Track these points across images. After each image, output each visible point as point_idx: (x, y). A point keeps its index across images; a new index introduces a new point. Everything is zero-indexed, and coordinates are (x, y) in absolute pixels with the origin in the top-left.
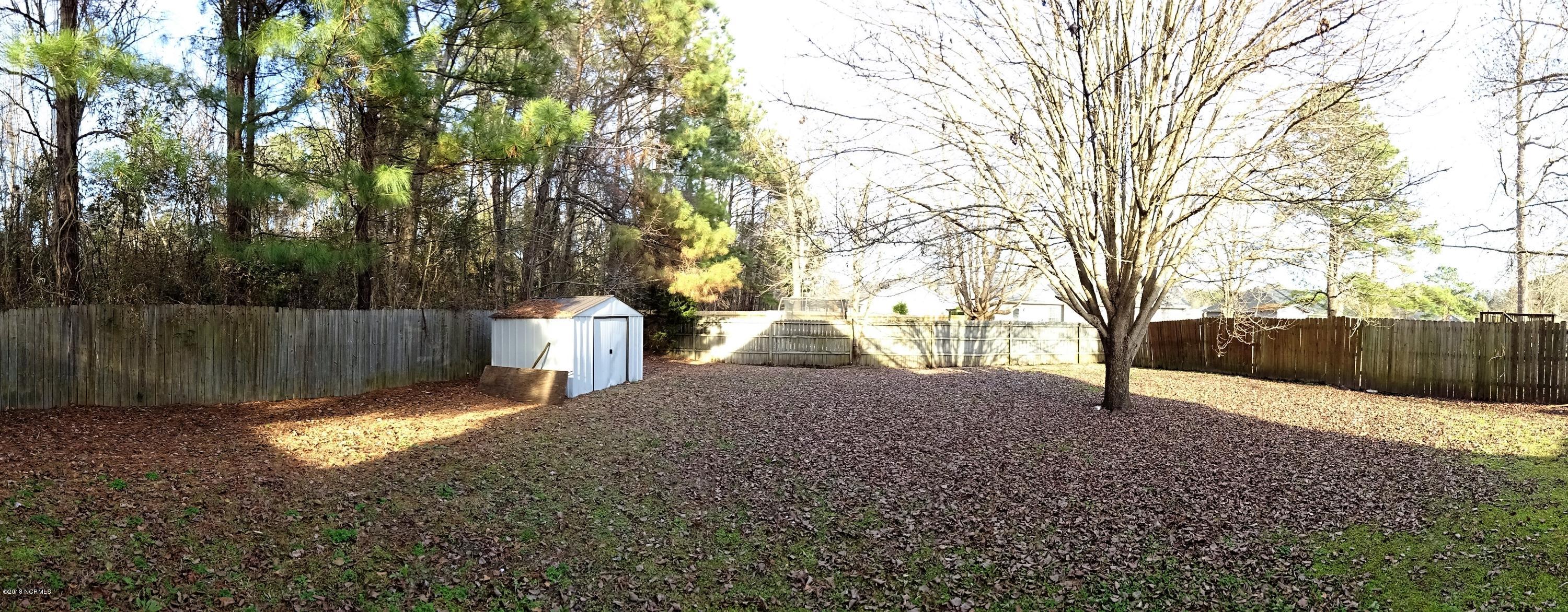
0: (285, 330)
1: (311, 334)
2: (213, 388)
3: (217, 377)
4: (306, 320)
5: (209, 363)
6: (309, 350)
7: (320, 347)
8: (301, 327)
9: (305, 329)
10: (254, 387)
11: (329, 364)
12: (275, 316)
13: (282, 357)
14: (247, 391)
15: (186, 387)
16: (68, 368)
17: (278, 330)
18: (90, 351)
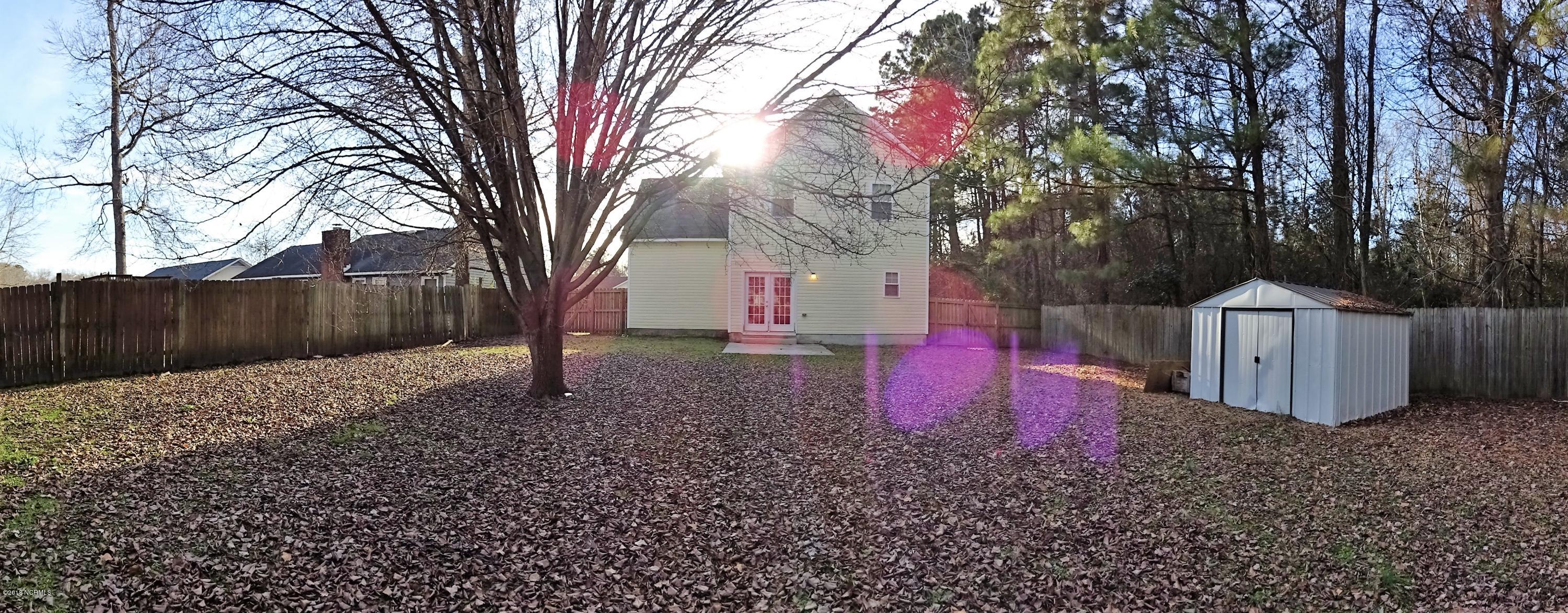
0: (1167, 322)
5: (1133, 338)
17: (1163, 321)
18: (1092, 328)
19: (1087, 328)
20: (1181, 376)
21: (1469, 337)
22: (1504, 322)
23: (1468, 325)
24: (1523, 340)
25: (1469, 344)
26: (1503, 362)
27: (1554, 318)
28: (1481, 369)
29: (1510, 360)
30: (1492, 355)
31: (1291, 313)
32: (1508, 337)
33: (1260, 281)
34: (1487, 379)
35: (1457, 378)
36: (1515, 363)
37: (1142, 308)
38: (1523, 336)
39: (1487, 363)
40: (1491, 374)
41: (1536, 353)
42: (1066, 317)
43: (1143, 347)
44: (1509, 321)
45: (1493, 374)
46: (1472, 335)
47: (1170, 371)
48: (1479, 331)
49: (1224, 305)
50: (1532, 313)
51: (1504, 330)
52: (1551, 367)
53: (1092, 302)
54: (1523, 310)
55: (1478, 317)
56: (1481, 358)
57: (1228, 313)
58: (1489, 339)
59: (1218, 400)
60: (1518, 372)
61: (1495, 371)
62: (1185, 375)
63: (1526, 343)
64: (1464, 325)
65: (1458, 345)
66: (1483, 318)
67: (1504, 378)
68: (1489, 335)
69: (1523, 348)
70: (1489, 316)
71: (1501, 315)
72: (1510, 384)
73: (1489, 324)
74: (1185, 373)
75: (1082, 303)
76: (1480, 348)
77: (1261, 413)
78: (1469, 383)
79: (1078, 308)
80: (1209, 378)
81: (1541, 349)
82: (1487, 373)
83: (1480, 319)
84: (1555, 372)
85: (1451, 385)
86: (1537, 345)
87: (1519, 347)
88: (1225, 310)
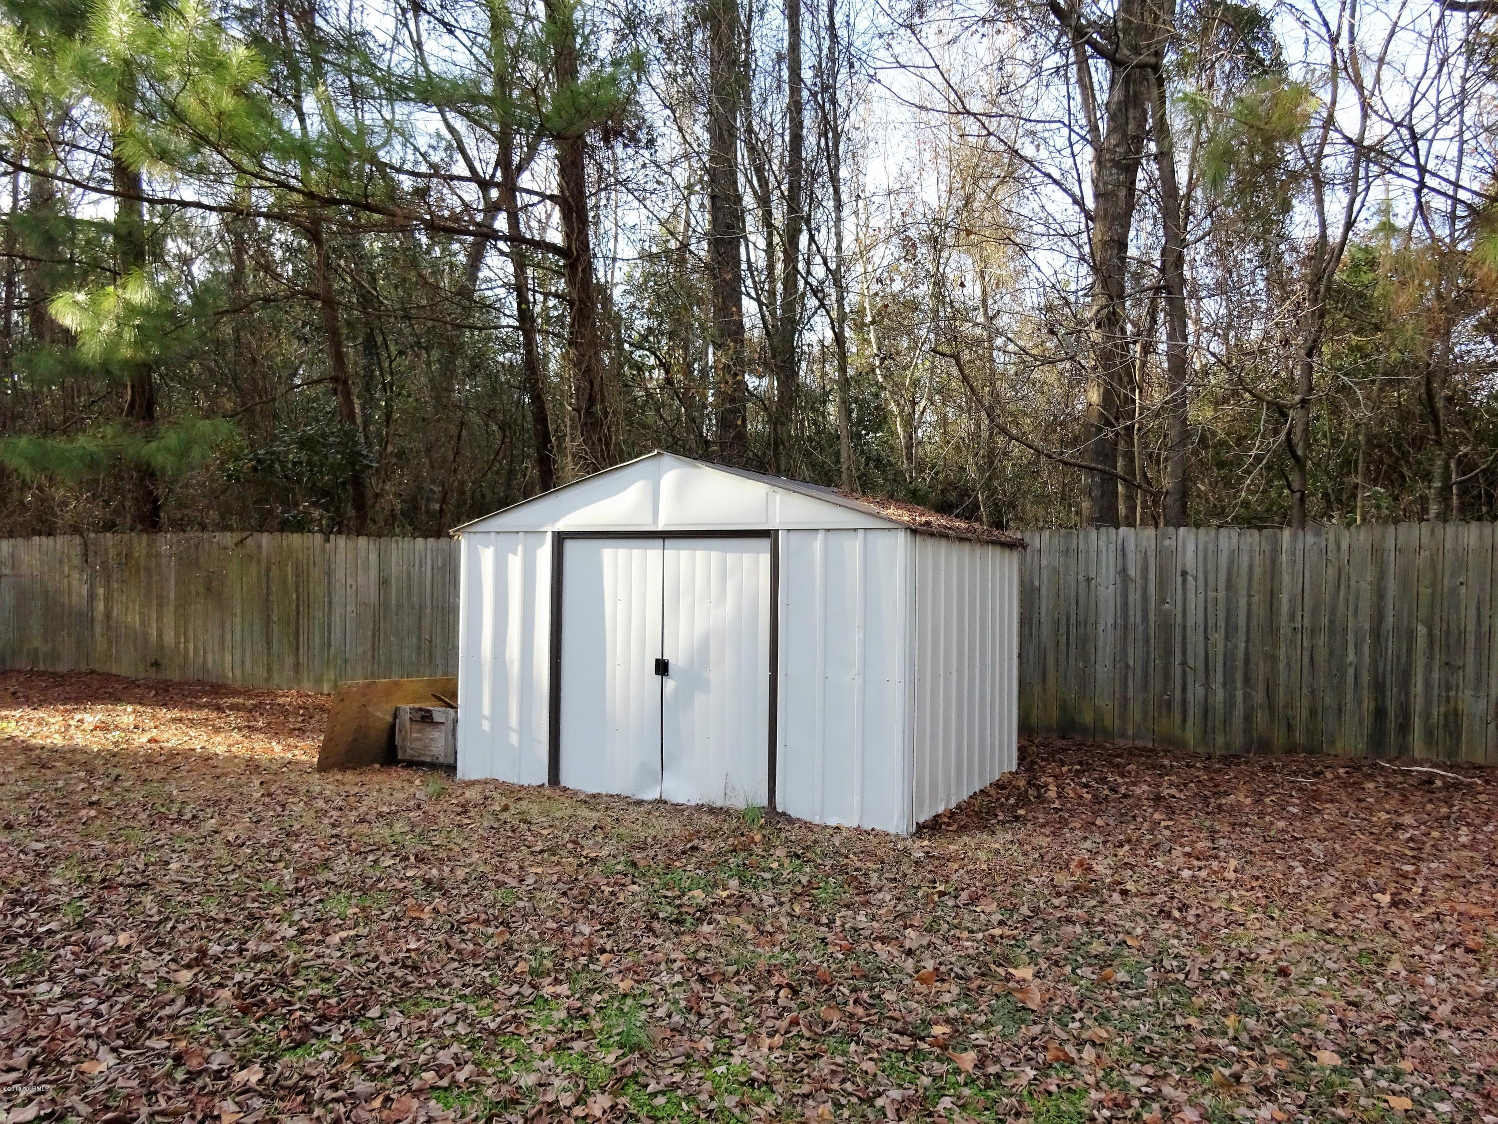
0: (340, 574)
1: (384, 582)
2: (243, 662)
3: (248, 645)
4: (373, 557)
5: (238, 620)
6: (382, 610)
7: (399, 606)
8: (366, 569)
9: (373, 573)
10: (297, 666)
11: (415, 640)
12: (323, 550)
13: (337, 619)
14: (289, 672)
15: (210, 657)
16: (86, 620)
17: (329, 573)
18: (108, 598)
19: (92, 596)
20: (426, 718)
21: (1134, 598)
22: (1231, 563)
23: (1132, 572)
24: (1285, 609)
25: (1135, 617)
26: (1229, 657)
27: (1377, 552)
28: (1167, 677)
29: (1247, 660)
30: (1195, 641)
31: (766, 543)
32: (1243, 602)
33: (668, 459)
34: (1184, 702)
35: (1105, 701)
36: (1261, 668)
37: (265, 539)
38: (1284, 597)
39: (1184, 663)
40: (1196, 692)
41: (1322, 640)
42: (24, 569)
43: (269, 642)
44: (1245, 561)
45: (1200, 691)
46: (1145, 597)
47: (389, 707)
48: (1162, 585)
49: (563, 525)
50: (1310, 539)
51: (1230, 585)
52: (1365, 679)
53: (110, 527)
54: (1287, 533)
55: (1159, 552)
56: (1168, 652)
57: (570, 546)
58: (1191, 606)
59: (544, 778)
60: (1269, 691)
61: (1207, 685)
62: (437, 717)
63: (1292, 617)
64: (1123, 571)
65: (1107, 617)
66: (1174, 553)
67: (1230, 702)
68: (1191, 595)
69: (1285, 630)
70: (1191, 547)
71: (1224, 544)
72: (1248, 718)
73: (1190, 567)
74: (439, 713)
75: (75, 530)
76: (1166, 625)
77: (677, 809)
78: (1135, 713)
79: (60, 544)
80: (514, 722)
81: (1336, 631)
82: (1184, 689)
83: (1165, 557)
84: (1379, 688)
85: (1088, 718)
86: (1325, 621)
87: (1272, 628)
88: (560, 538)
